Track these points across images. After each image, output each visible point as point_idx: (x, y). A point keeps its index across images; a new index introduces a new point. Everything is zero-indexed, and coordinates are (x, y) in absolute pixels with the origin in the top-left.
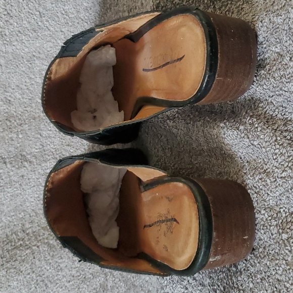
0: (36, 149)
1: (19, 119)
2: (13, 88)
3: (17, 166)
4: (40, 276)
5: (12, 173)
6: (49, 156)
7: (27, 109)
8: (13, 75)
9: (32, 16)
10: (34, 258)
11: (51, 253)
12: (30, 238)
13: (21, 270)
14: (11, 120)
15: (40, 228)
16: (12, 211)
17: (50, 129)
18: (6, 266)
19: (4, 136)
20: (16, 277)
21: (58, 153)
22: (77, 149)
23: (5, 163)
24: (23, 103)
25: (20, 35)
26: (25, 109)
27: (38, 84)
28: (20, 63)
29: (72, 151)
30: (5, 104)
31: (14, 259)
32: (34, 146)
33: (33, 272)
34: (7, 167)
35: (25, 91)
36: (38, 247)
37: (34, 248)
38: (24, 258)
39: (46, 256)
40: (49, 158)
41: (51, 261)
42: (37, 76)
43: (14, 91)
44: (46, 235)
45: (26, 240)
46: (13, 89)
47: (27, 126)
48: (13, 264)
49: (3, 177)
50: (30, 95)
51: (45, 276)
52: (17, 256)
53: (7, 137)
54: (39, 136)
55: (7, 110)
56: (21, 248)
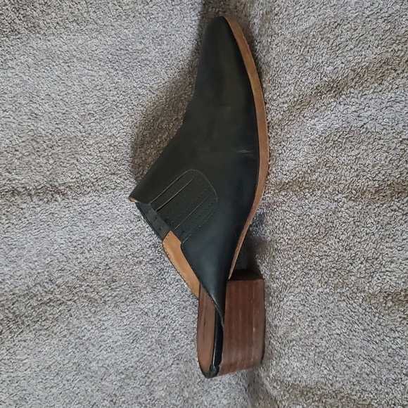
0: (72, 179)
1: (50, 140)
2: (42, 97)
3: (46, 200)
4: (79, 338)
5: (39, 209)
6: (88, 187)
7: (60, 126)
8: (43, 81)
9: (76, 5)
10: (71, 316)
11: (93, 309)
12: (61, 290)
13: (55, 332)
14: (38, 140)
15: (74, 277)
16: (36, 255)
17: (90, 153)
18: (34, 327)
19: (29, 161)
20: (49, 341)
21: (100, 183)
22: (126, 180)
23: (30, 195)
24: (54, 118)
25: (58, 27)
26: (57, 126)
27: (75, 94)
28: (54, 64)
29: (118, 181)
30: (30, 119)
31: (44, 318)
32: (69, 175)
33: (71, 334)
34: (32, 201)
35: (58, 102)
36: (75, 301)
37: (69, 303)
38: (57, 316)
39: (87, 313)
40: (88, 190)
41: (92, 319)
42: (75, 83)
43: (43, 101)
44: (83, 287)
45: (57, 293)
46: (42, 99)
47: (60, 148)
48: (43, 324)
49: (27, 215)
50: (64, 107)
51: (85, 338)
52: (47, 314)
53: (34, 163)
54: (76, 162)
55: (32, 127)
56: (51, 304)
